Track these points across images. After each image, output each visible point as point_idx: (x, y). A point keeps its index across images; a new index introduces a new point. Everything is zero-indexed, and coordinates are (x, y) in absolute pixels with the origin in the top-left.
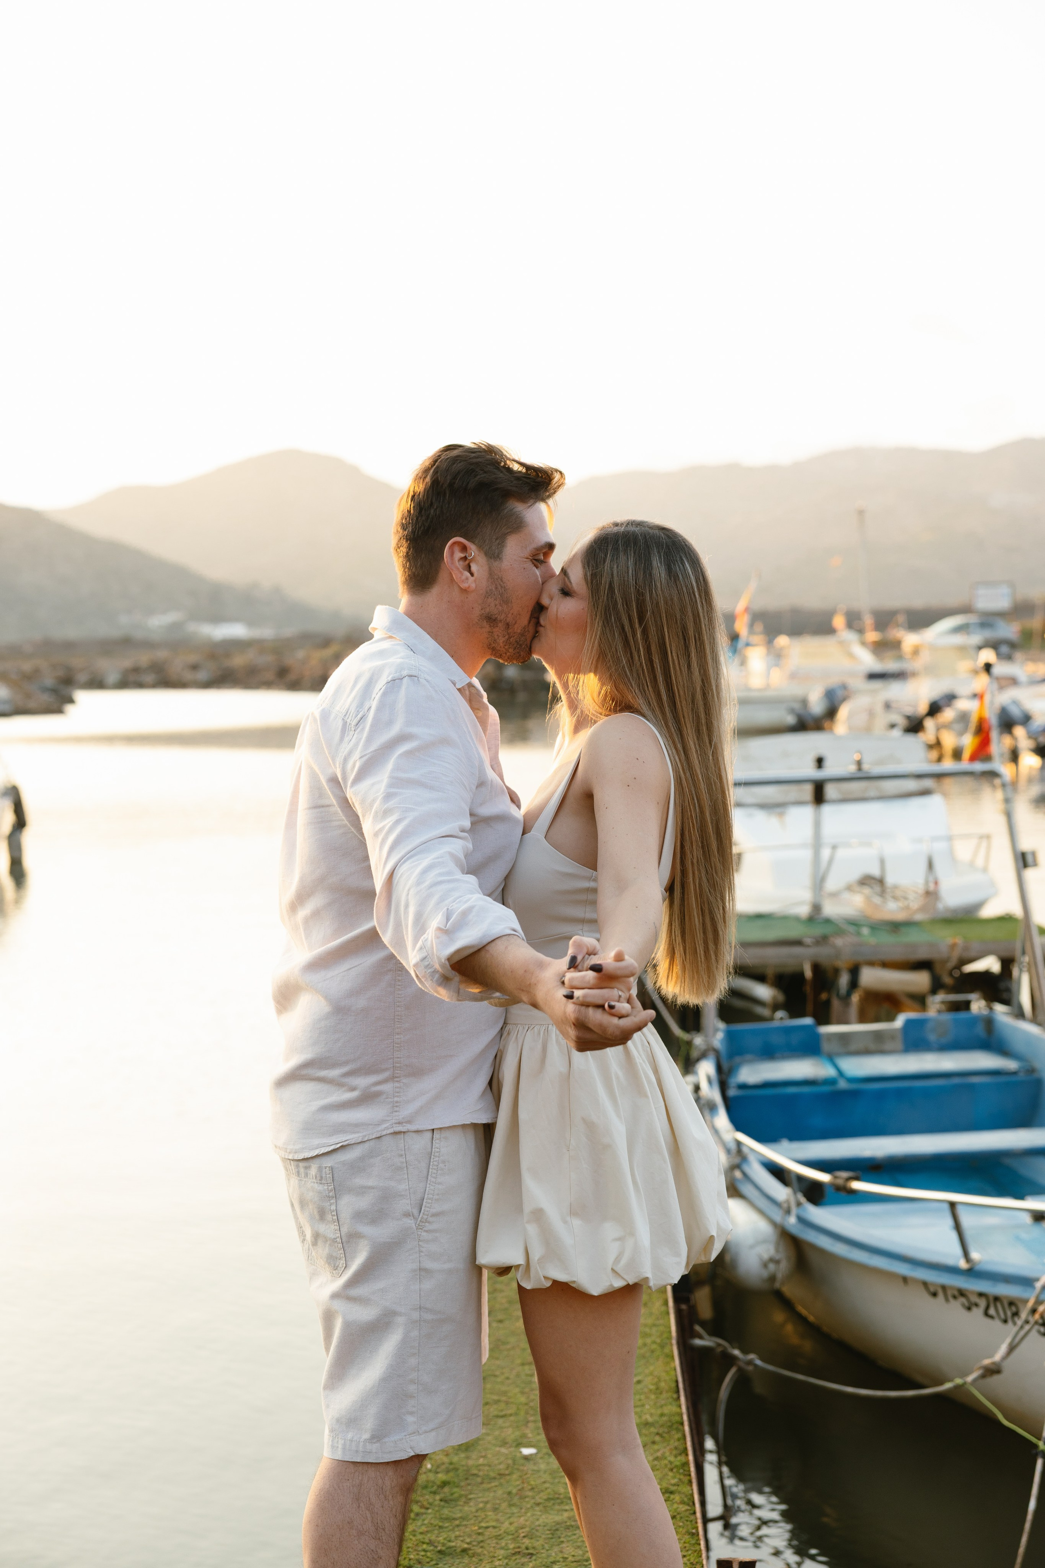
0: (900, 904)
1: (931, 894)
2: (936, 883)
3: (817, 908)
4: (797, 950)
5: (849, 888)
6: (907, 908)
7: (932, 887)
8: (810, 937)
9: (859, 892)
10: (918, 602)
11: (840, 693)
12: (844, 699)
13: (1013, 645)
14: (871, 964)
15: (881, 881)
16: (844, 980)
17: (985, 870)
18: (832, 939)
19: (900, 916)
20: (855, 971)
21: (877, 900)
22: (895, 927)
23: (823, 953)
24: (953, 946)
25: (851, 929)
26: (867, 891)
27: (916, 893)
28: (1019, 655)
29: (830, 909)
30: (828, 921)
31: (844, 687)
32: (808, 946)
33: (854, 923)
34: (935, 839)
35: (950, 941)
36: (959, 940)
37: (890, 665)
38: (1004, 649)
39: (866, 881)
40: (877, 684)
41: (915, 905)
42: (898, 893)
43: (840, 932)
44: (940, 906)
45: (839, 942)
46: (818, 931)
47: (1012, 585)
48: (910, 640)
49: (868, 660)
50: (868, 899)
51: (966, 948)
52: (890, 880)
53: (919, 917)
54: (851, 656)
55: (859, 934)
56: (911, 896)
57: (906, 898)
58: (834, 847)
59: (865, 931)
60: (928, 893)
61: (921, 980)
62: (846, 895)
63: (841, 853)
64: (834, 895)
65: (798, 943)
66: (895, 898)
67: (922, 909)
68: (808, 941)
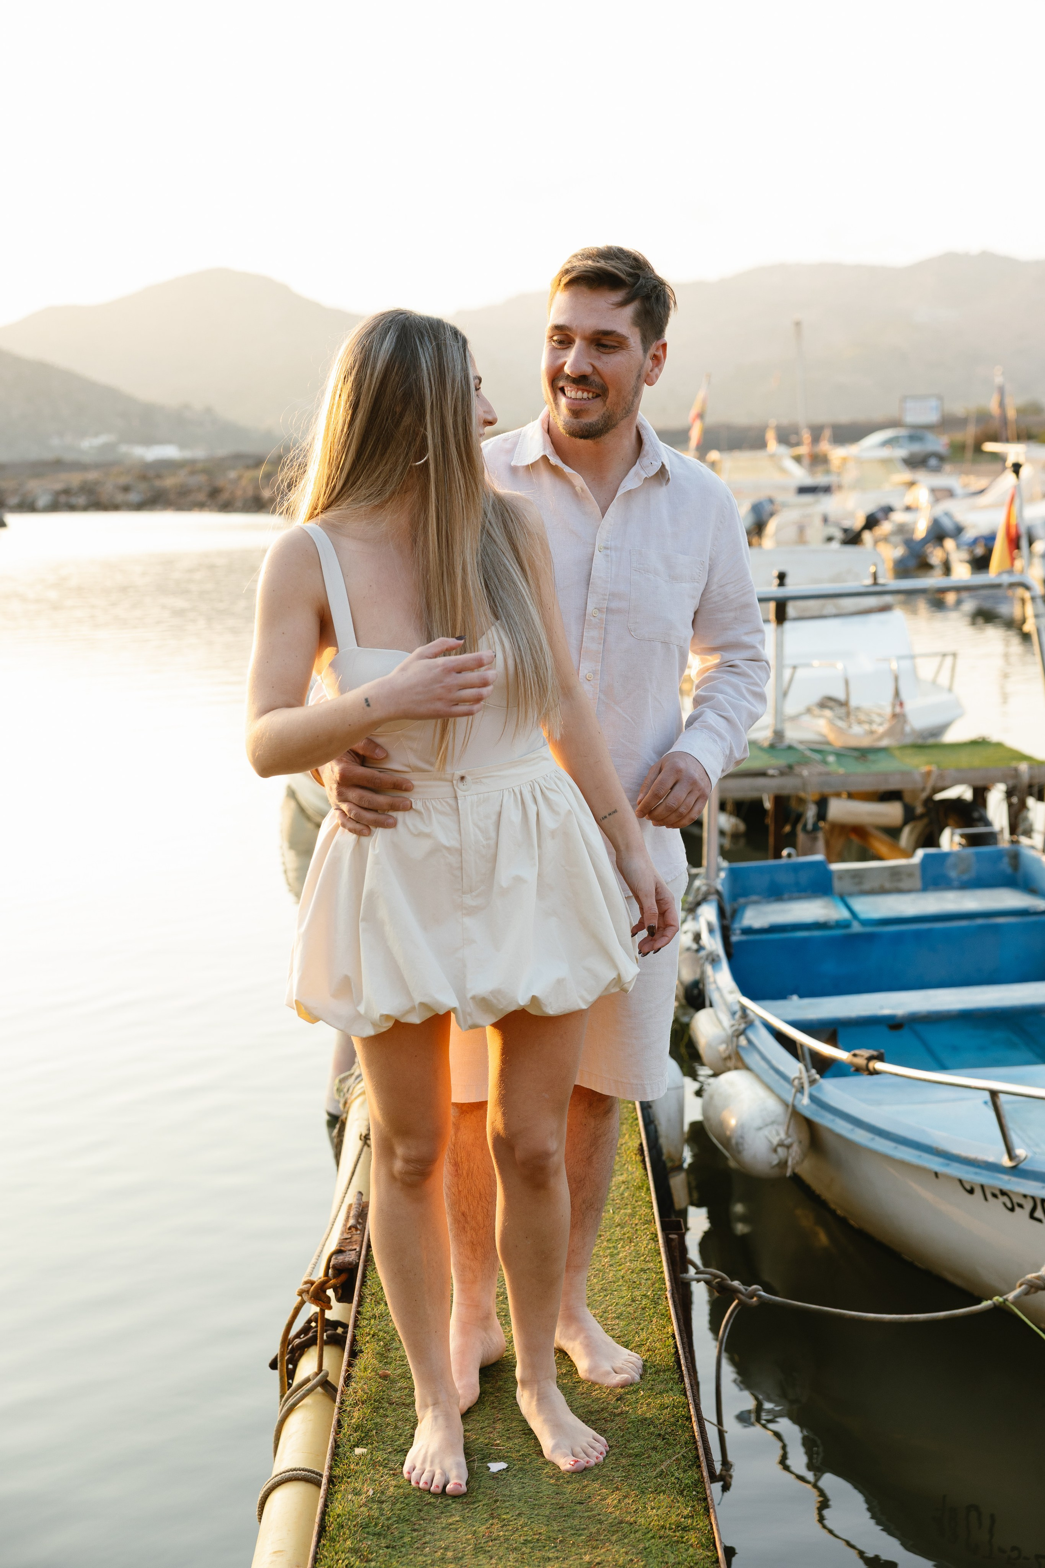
0: (866, 727)
1: (899, 717)
2: (901, 704)
3: (779, 734)
4: (761, 781)
5: (809, 711)
6: (872, 732)
7: (898, 710)
8: (774, 769)
9: (820, 716)
10: (844, 417)
11: (768, 508)
12: (772, 514)
13: (941, 458)
14: (838, 795)
15: (844, 704)
16: (811, 812)
17: (950, 690)
18: (797, 770)
19: (866, 742)
20: (822, 804)
21: (840, 724)
22: (863, 753)
23: (787, 785)
24: (928, 774)
25: (817, 757)
26: (828, 713)
27: (880, 715)
28: (948, 467)
29: (792, 735)
30: (790, 748)
31: (771, 501)
32: (773, 776)
33: (820, 749)
34: (900, 658)
35: (924, 769)
36: (933, 768)
37: (820, 480)
38: (933, 462)
39: (827, 703)
40: (807, 498)
41: (881, 730)
42: (862, 717)
43: (805, 761)
44: (908, 729)
45: (805, 773)
46: (781, 761)
47: (940, 398)
48: (837, 454)
49: (800, 475)
50: (831, 722)
51: (941, 776)
52: (853, 703)
53: (884, 743)
54: (783, 470)
55: (825, 762)
56: (878, 719)
57: (871, 722)
58: (795, 668)
59: (831, 759)
60: (895, 716)
61: (893, 812)
62: (806, 719)
63: (800, 673)
64: (794, 718)
65: (763, 774)
66: (860, 722)
67: (889, 733)
68: (771, 772)
